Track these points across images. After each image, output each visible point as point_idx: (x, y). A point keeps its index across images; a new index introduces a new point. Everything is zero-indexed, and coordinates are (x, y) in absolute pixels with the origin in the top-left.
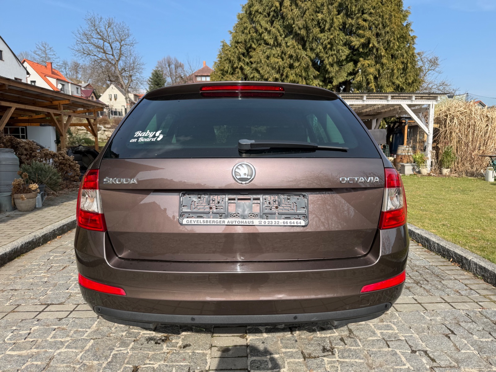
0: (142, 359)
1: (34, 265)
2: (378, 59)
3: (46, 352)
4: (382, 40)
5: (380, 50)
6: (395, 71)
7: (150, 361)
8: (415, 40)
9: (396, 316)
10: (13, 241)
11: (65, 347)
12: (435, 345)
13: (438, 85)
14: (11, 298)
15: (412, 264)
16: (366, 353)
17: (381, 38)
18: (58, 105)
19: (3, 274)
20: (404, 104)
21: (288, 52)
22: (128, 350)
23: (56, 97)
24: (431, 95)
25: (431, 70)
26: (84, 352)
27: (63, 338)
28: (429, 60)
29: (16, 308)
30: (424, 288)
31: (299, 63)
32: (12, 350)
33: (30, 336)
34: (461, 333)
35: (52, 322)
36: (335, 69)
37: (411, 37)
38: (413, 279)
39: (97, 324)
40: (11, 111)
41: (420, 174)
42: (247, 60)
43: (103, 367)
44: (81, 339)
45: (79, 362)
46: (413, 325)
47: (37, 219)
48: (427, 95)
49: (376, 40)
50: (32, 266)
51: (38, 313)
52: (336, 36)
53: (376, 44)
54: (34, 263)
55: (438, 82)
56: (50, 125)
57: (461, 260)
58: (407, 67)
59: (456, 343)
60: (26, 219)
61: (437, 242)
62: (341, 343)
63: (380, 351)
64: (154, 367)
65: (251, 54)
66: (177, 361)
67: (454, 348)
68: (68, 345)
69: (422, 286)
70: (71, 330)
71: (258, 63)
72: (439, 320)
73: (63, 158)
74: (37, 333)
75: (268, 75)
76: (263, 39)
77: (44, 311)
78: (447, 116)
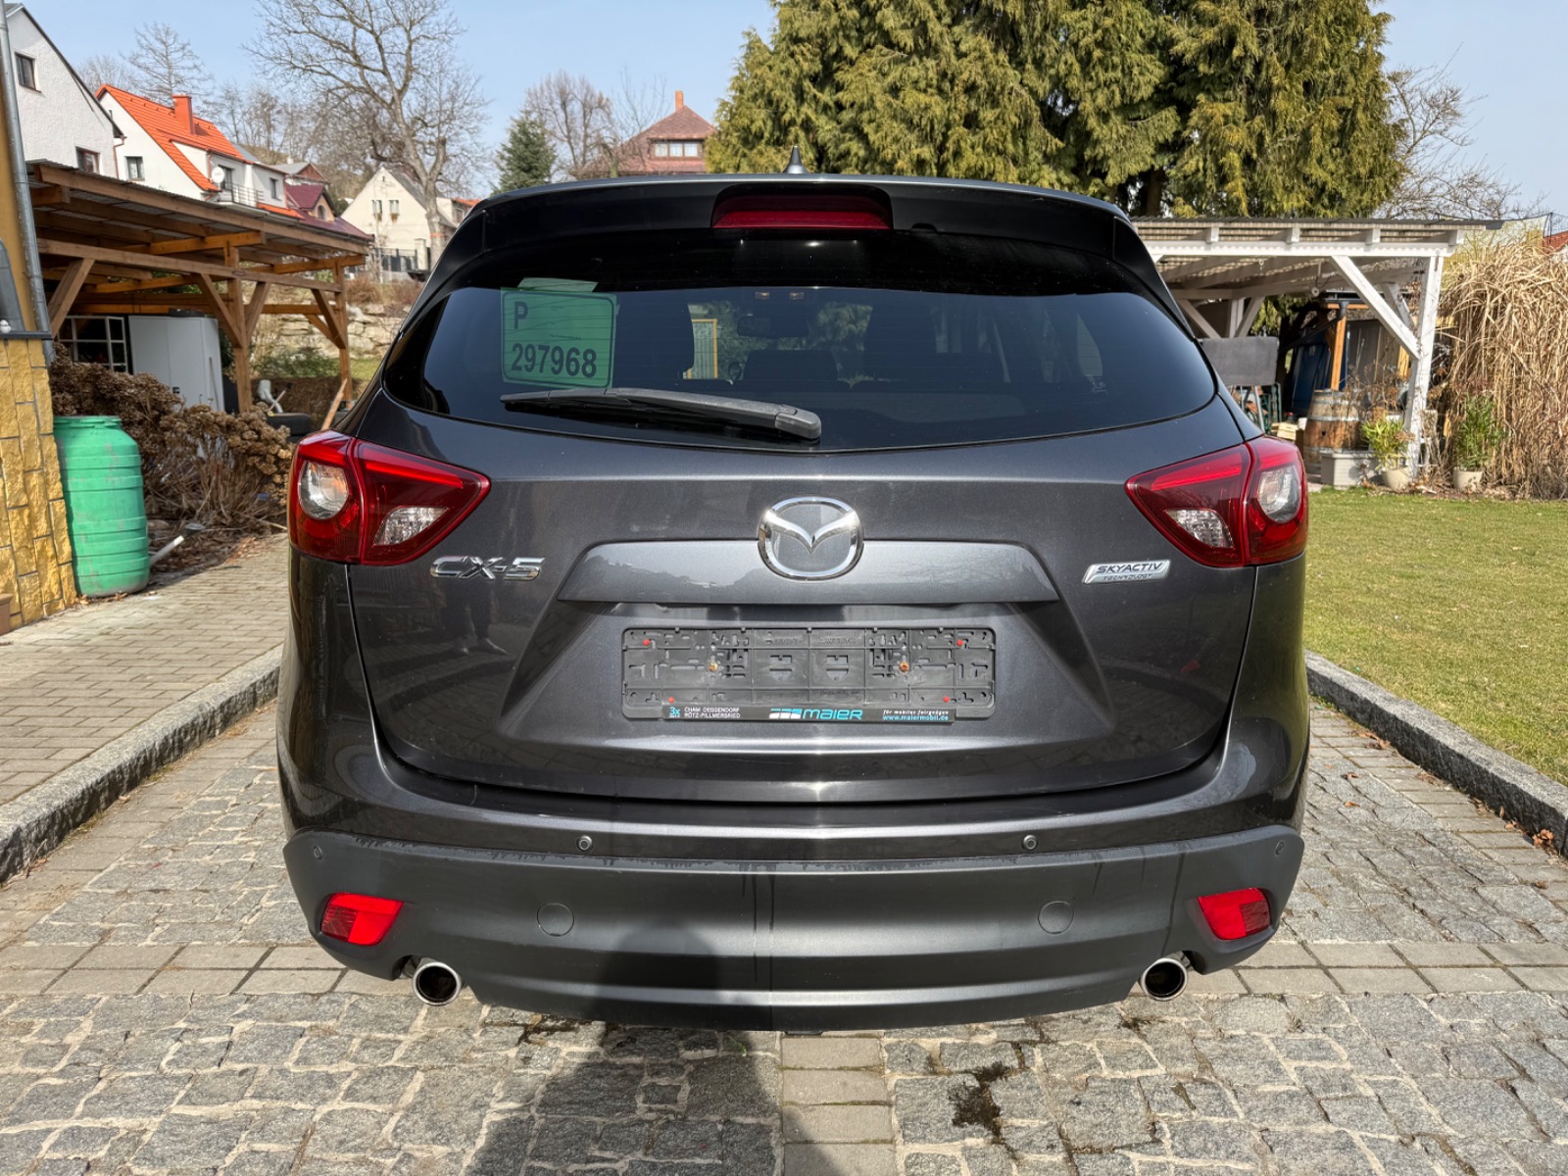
0: (577, 1142)
1: (209, 806)
2: (1260, 96)
3: (288, 1111)
4: (1275, 32)
5: (1268, 67)
6: (1316, 140)
7: (600, 1149)
8: (1389, 31)
9: (1342, 1010)
10: (138, 725)
11: (342, 1094)
12: (1469, 1118)
13: (1454, 184)
14: (157, 921)
15: (1379, 824)
16: (1258, 1138)
17: (1270, 25)
18: (225, 250)
19: (117, 834)
20: (1343, 255)
21: (961, 73)
22: (533, 1110)
23: (216, 222)
24: (1435, 227)
25: (1432, 133)
26: (401, 1113)
27: (332, 1063)
28: (1428, 98)
29: (177, 953)
30: (1422, 911)
31: (998, 111)
32: (187, 1100)
33: (231, 1054)
34: (1551, 1078)
35: (290, 1006)
36: (1114, 130)
37: (1374, 20)
38: (1385, 877)
39: (425, 1019)
40: (79, 274)
41: (1382, 488)
42: (826, 97)
43: (465, 1165)
44: (388, 1067)
45: (390, 1148)
46: (1398, 1044)
47: (197, 644)
48: (1420, 227)
49: (1255, 33)
50: (204, 810)
51: (244, 974)
52: (1124, 18)
53: (1255, 49)
54: (208, 799)
55: (1453, 175)
56: (201, 315)
57: (1539, 814)
58: (1354, 125)
59: (1536, 1111)
60: (164, 644)
61: (1457, 750)
62: (1177, 1102)
63: (1300, 1135)
64: (615, 1171)
65: (839, 76)
66: (682, 1153)
67: (1532, 1128)
68: (349, 1088)
69: (1418, 904)
70: (351, 1037)
71: (861, 109)
72: (1478, 1029)
73: (256, 436)
74: (252, 1046)
75: (894, 147)
76: (880, 26)
77: (262, 966)
78: (1482, 296)
